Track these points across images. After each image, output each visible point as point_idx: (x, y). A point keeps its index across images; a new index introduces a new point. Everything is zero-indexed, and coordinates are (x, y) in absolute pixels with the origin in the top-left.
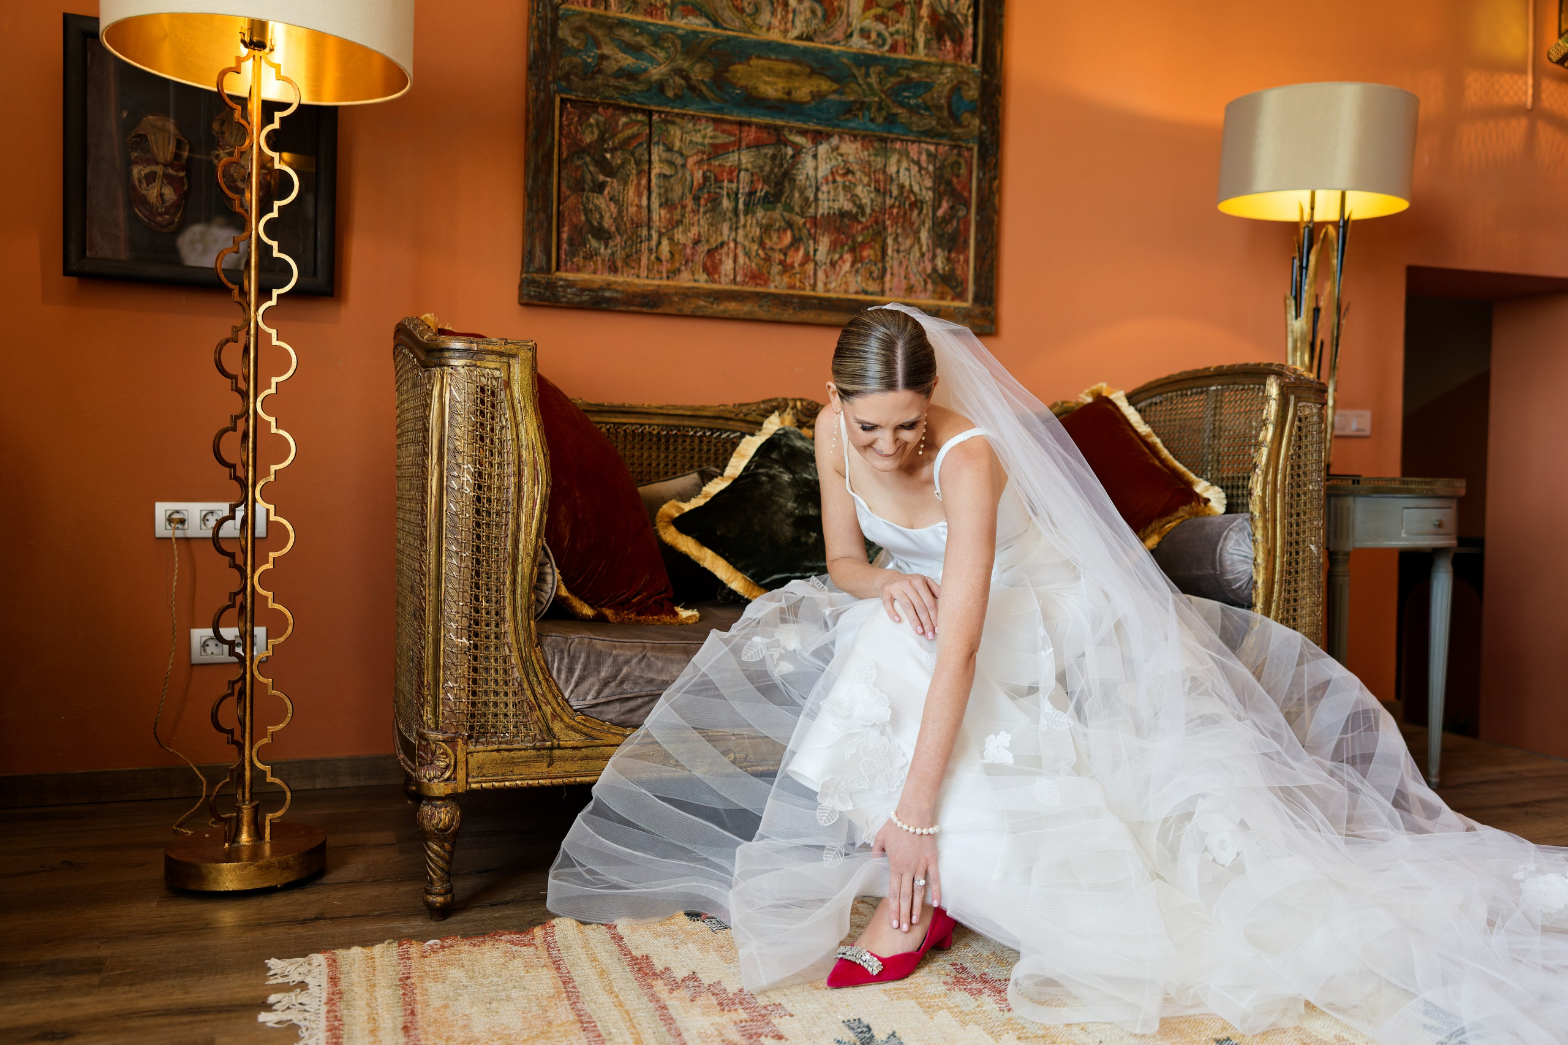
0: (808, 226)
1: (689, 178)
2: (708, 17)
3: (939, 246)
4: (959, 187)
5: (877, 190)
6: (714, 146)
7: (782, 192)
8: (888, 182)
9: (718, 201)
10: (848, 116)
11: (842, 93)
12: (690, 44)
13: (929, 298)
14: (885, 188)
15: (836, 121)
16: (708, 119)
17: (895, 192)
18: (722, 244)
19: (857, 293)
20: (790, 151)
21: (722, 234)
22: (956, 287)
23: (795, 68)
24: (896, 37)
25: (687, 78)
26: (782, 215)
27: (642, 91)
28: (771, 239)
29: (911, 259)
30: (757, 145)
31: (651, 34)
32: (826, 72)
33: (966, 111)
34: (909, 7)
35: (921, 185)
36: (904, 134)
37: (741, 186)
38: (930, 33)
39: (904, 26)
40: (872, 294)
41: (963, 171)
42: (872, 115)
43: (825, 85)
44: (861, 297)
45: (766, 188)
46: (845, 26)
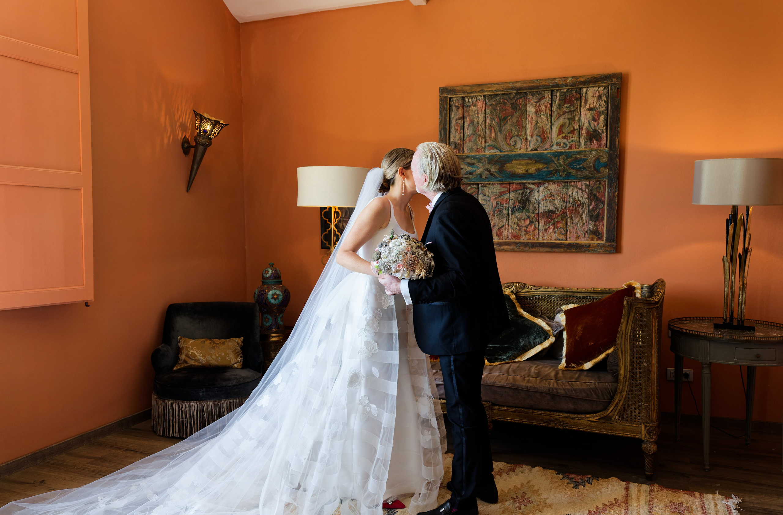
0: (536, 217)
1: (491, 204)
2: (498, 149)
3: (591, 220)
4: (599, 196)
5: (564, 201)
6: (500, 192)
7: (526, 206)
8: (568, 198)
9: (501, 211)
10: (551, 176)
11: (547, 168)
12: (491, 160)
13: (586, 240)
14: (567, 200)
15: (546, 178)
16: (498, 184)
17: (571, 201)
18: (503, 226)
19: (555, 240)
20: (528, 191)
21: (503, 222)
22: (599, 235)
23: (530, 161)
24: (571, 143)
25: (489, 171)
26: (525, 214)
27: (474, 178)
28: (521, 222)
29: (579, 226)
30: (516, 190)
31: (477, 159)
32: (542, 161)
33: (602, 167)
34: (577, 131)
35: (583, 197)
36: (574, 179)
37: (510, 205)
38: (586, 139)
39: (575, 138)
40: (562, 240)
41: (602, 190)
42: (561, 174)
43: (541, 166)
44: (556, 242)
45: (520, 205)
46: (550, 143)
